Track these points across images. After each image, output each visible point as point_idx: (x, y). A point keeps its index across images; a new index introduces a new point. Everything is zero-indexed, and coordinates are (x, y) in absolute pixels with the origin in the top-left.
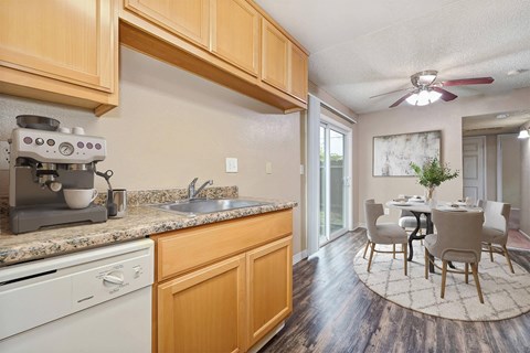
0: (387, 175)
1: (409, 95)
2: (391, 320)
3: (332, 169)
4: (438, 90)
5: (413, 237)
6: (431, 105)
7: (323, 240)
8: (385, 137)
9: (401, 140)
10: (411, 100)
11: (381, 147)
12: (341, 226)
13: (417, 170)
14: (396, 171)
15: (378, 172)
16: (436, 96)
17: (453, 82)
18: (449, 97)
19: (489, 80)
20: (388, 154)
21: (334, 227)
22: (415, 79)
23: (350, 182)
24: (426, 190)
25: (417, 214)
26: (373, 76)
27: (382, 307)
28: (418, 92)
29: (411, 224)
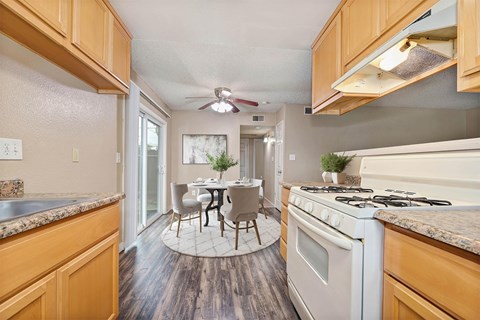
0: (193, 163)
1: (213, 103)
2: (208, 280)
3: (148, 158)
4: (230, 103)
5: (209, 208)
6: (226, 113)
7: (140, 228)
8: (192, 136)
9: (203, 139)
10: (215, 107)
11: (188, 143)
12: (156, 211)
13: (211, 159)
14: (200, 160)
15: (187, 161)
16: (229, 108)
17: (239, 101)
18: (236, 110)
19: (256, 104)
20: (194, 148)
21: (150, 213)
22: (217, 92)
23: (165, 170)
24: (218, 173)
25: (211, 191)
26: (188, 80)
27: (200, 273)
28: (219, 102)
29: (208, 199)
